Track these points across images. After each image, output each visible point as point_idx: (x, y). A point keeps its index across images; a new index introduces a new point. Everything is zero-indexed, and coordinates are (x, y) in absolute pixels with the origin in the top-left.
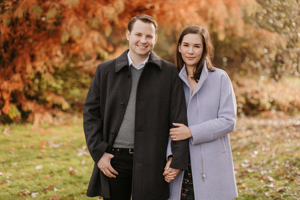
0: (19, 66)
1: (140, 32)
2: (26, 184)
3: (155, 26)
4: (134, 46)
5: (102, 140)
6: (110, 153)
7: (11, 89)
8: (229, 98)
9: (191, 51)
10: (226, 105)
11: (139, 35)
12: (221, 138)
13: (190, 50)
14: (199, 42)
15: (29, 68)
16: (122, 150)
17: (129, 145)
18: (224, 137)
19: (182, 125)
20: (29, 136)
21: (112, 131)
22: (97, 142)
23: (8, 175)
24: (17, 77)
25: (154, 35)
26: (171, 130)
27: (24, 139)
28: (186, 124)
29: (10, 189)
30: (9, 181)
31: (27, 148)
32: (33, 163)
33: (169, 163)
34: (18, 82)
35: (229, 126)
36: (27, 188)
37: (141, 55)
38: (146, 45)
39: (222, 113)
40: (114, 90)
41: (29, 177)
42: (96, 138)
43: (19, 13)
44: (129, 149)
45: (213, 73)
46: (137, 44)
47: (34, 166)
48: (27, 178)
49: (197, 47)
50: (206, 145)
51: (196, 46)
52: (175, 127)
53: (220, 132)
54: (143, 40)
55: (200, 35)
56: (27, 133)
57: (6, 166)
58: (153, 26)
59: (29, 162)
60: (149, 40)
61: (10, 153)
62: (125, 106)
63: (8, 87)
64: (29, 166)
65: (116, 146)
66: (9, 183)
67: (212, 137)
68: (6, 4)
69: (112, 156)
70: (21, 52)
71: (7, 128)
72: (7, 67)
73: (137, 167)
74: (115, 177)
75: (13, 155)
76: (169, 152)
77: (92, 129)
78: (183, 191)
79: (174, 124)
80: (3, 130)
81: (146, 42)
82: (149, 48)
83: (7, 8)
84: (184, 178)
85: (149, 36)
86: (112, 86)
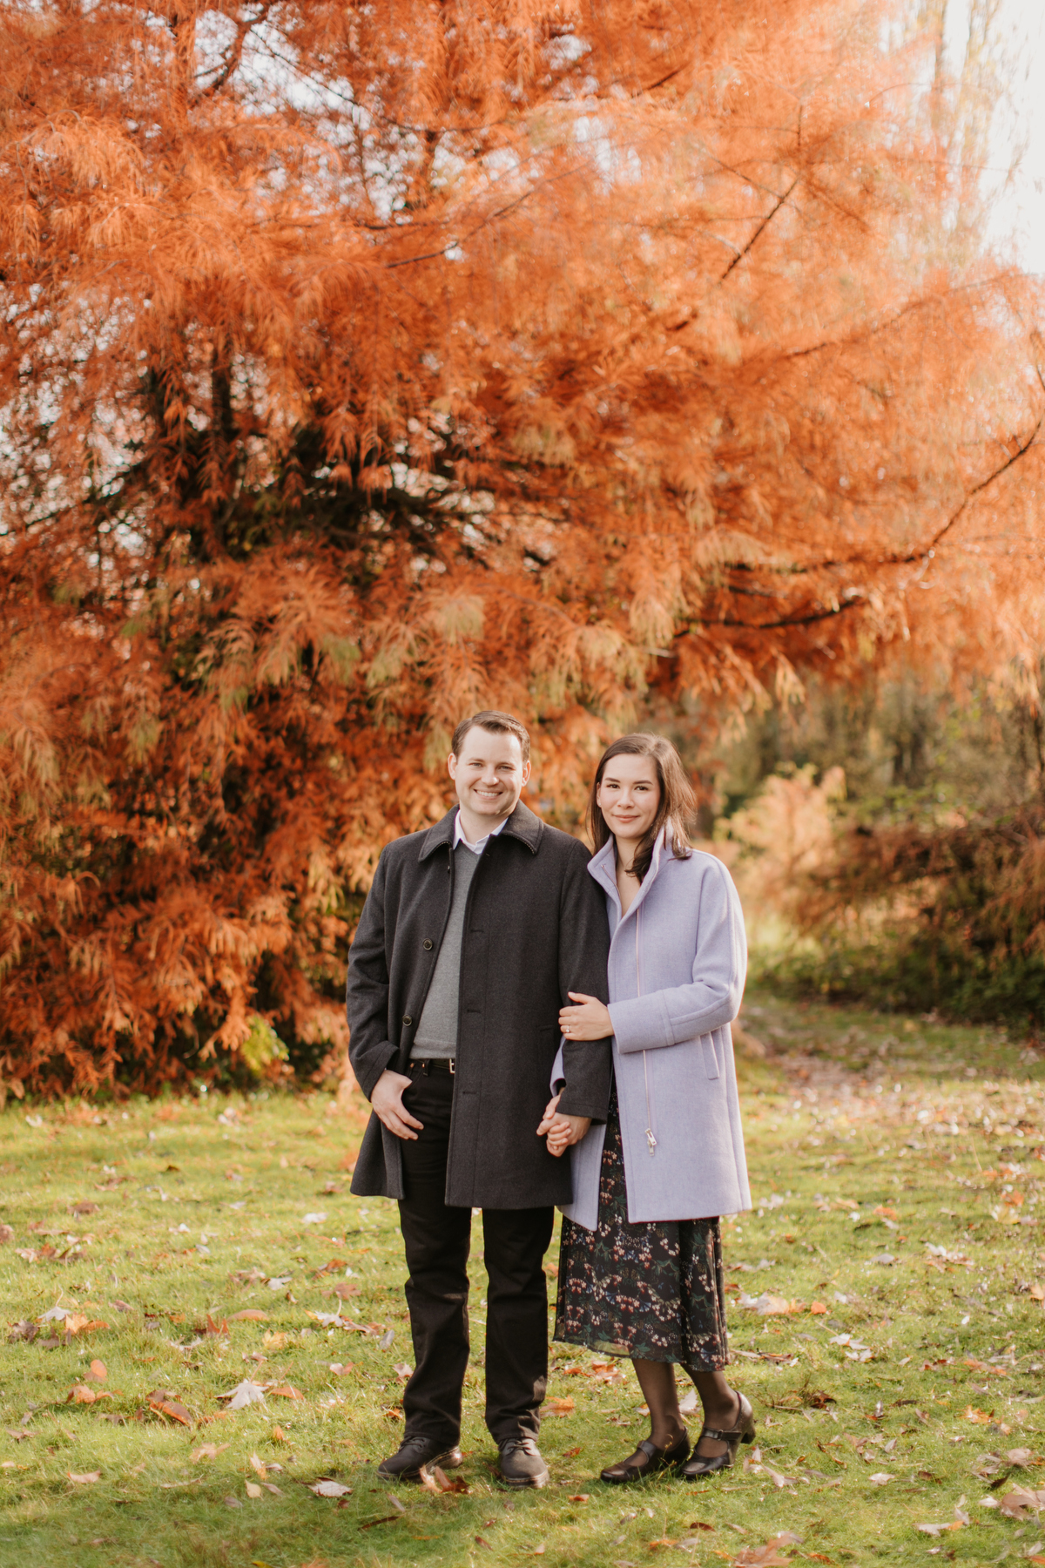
0: (282, 862)
1: (480, 756)
2: (259, 1255)
3: (520, 739)
4: (466, 792)
5: (386, 1038)
6: (404, 1074)
7: (248, 951)
8: (722, 930)
9: (624, 800)
10: (711, 947)
11: (479, 764)
12: (704, 1036)
13: (623, 796)
14: (648, 775)
15: (319, 868)
16: (432, 1062)
17: (446, 1050)
18: (714, 1033)
19: (591, 1001)
20: (312, 1134)
21: (407, 1016)
22: (368, 1042)
23: (207, 1232)
24: (273, 905)
25: (518, 765)
26: (562, 1011)
27: (288, 1141)
28: (605, 1000)
29: (204, 1267)
30: (206, 1249)
31: (292, 1167)
32: (300, 1206)
33: (555, 1101)
34: (275, 924)
35: (716, 1003)
36: (261, 1266)
37: (484, 815)
38: (499, 789)
39: (701, 970)
40: (412, 909)
41: (274, 1241)
42: (366, 1033)
43: (278, 664)
44: (446, 1061)
45: (685, 863)
46: (472, 786)
47: (300, 1214)
48: (264, 1244)
49: (643, 789)
50: (658, 1055)
51: (641, 786)
52: (573, 1003)
53: (689, 1020)
54: (488, 776)
55: (649, 759)
56: (307, 1124)
57: (206, 1210)
58: (513, 740)
59: (287, 1204)
60: (505, 777)
61: (228, 1178)
62: (435, 948)
63: (237, 940)
64: (281, 1213)
65: (417, 1054)
66: (205, 1252)
67: (667, 1034)
68: (232, 635)
69: (406, 1082)
70: (290, 806)
71: (234, 1105)
72: (241, 870)
73: (462, 1105)
74: (415, 1137)
75: (237, 1185)
76: (558, 1072)
77: (361, 1008)
78: (603, 1187)
79: (572, 995)
80: (219, 1112)
81: (496, 780)
82: (505, 797)
83: (235, 647)
84: (605, 1147)
85: (503, 767)
86: (409, 899)
